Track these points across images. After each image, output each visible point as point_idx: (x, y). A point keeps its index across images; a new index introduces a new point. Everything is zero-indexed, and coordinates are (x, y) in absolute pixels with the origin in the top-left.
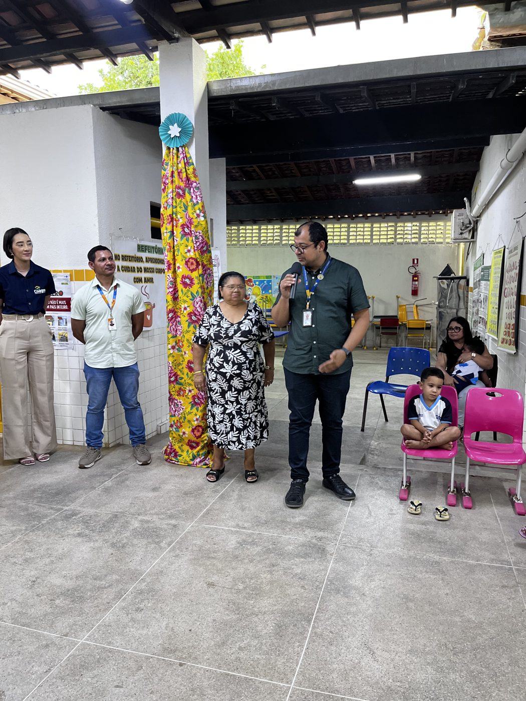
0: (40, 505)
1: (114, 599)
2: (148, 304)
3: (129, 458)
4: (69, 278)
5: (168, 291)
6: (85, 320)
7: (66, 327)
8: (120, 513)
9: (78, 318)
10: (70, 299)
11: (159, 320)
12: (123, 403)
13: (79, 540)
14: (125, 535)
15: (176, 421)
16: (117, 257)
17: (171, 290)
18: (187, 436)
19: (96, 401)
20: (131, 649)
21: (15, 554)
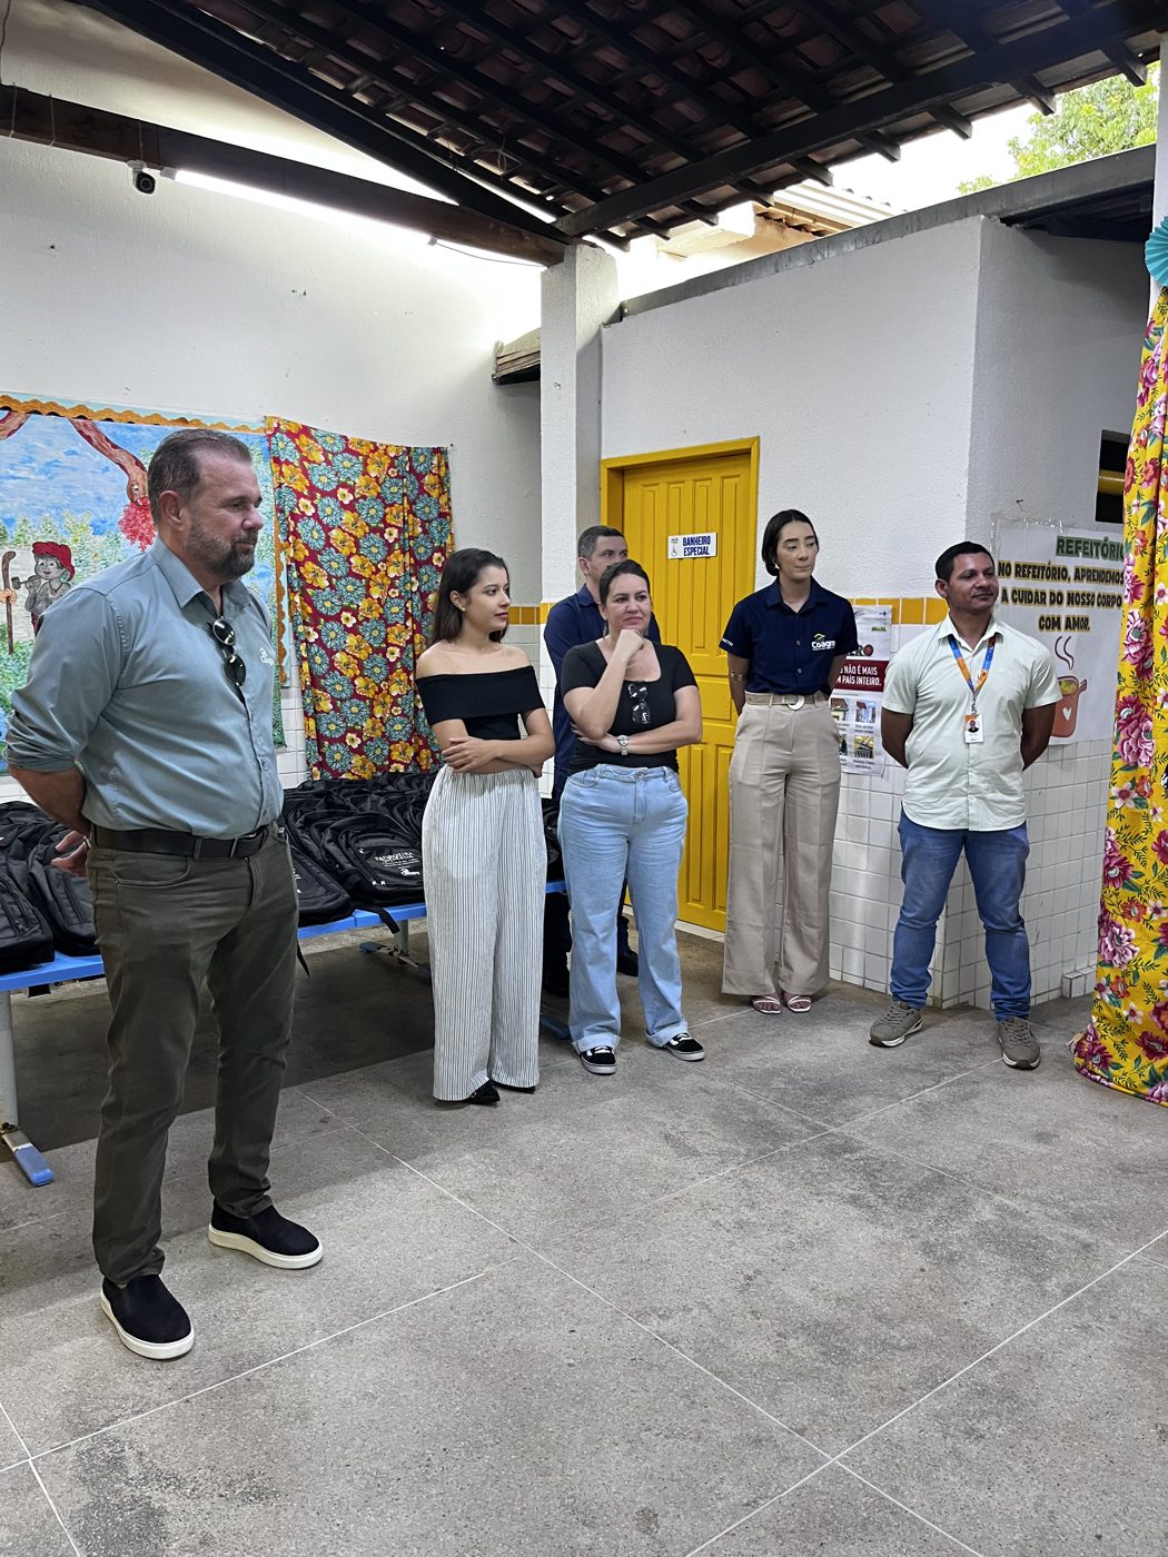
0: (782, 1109)
1: (917, 1384)
2: (1071, 680)
3: (985, 1044)
4: (889, 616)
5: (1126, 653)
6: (913, 715)
7: (871, 725)
8: (952, 1173)
9: (897, 708)
10: (886, 663)
11: (1095, 722)
12: (983, 913)
13: (853, 1212)
14: (958, 1231)
15: (1112, 979)
16: (1005, 569)
17: (1133, 650)
18: (1139, 1021)
19: (921, 902)
20: (943, 1525)
21: (720, 1205)
